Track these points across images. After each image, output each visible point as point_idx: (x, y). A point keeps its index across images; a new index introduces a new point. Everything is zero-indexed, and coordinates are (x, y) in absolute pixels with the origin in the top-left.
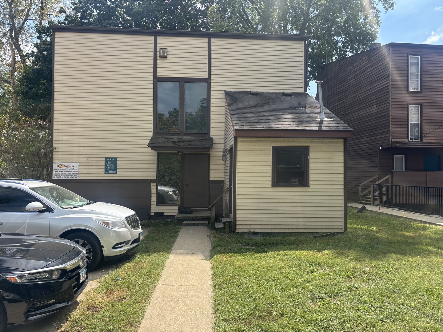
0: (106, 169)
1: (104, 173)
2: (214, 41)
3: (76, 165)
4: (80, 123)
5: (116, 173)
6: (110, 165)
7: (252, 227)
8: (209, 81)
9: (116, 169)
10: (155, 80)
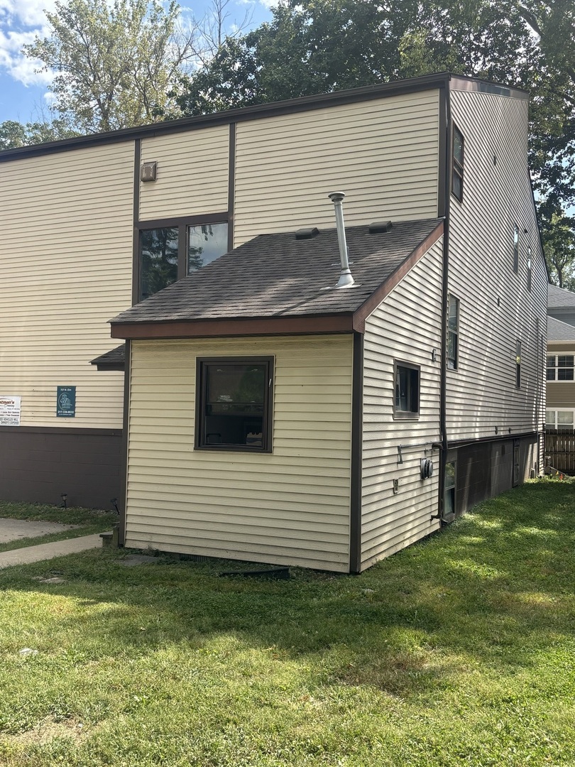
0: (58, 409)
1: (55, 415)
2: (241, 128)
3: (17, 400)
4: (23, 324)
5: (73, 416)
6: (66, 402)
7: (155, 539)
8: (231, 218)
9: (73, 408)
10: (136, 229)
